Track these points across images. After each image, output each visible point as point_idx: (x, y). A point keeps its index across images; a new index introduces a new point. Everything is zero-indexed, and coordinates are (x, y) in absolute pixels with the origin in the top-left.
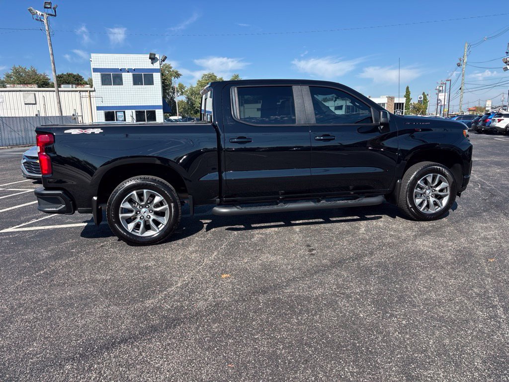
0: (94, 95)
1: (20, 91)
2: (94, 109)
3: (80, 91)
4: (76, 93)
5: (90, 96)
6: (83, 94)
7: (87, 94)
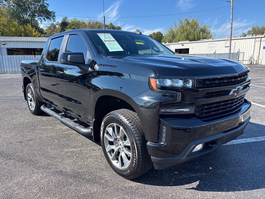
0: (264, 39)
1: (224, 40)
2: (262, 48)
3: (255, 38)
4: (253, 39)
5: (261, 40)
6: (257, 39)
7: (259, 39)
